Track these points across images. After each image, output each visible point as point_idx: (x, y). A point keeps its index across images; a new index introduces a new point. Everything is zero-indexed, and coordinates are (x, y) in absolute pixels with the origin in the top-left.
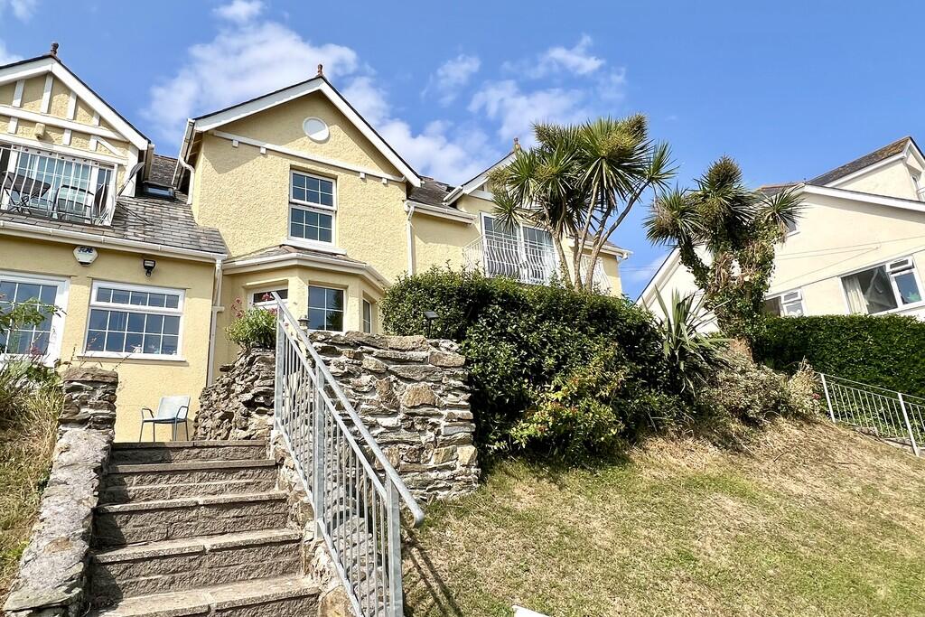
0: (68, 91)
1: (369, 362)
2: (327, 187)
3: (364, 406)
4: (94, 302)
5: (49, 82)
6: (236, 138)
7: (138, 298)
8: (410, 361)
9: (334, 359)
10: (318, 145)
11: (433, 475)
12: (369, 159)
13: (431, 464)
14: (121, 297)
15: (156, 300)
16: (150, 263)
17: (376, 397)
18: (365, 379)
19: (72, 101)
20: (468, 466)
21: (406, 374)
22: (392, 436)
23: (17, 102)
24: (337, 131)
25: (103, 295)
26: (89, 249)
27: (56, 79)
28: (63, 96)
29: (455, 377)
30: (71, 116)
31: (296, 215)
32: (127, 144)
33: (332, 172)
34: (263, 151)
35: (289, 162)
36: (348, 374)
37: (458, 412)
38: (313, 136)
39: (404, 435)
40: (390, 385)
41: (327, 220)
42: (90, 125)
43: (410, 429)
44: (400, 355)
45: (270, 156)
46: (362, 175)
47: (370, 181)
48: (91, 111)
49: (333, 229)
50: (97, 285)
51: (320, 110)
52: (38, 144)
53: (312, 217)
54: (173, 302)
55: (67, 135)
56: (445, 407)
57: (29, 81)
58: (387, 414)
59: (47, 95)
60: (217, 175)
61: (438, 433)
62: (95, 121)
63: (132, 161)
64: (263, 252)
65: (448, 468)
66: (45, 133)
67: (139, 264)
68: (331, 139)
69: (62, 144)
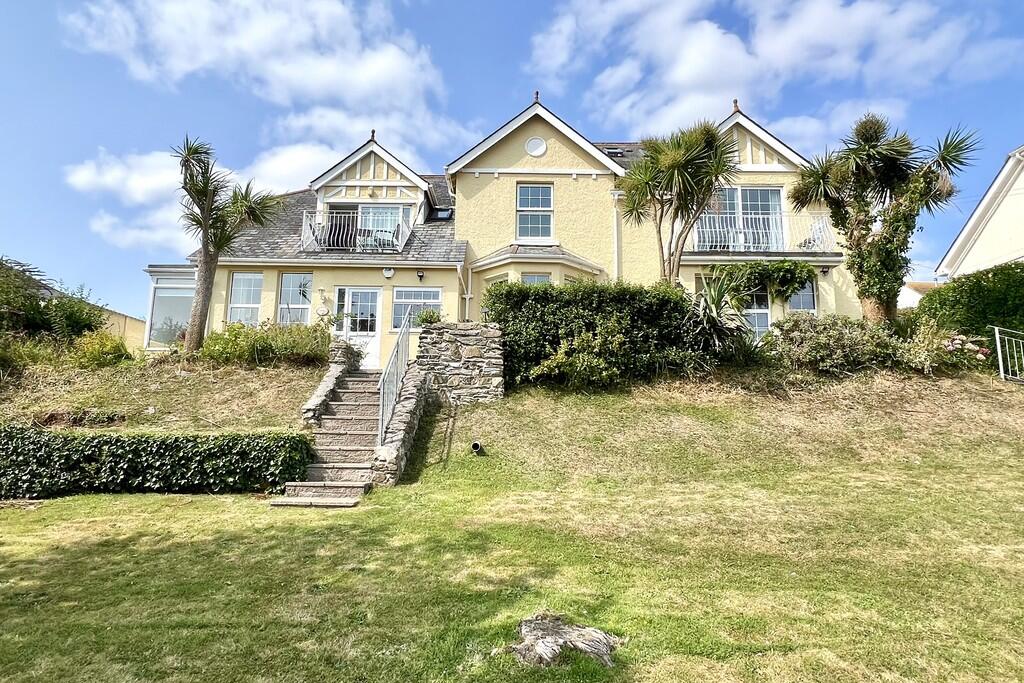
0: (383, 160)
1: (446, 337)
2: (547, 192)
3: (443, 357)
4: (395, 300)
5: (373, 156)
6: (477, 170)
7: (417, 295)
8: (468, 336)
9: (429, 336)
10: (538, 160)
11: (477, 391)
12: (581, 160)
13: (477, 386)
14: (408, 295)
15: (427, 295)
16: (421, 272)
17: (449, 353)
18: (444, 344)
19: (385, 166)
20: (496, 387)
21: (465, 342)
22: (457, 371)
23: (358, 176)
24: (554, 143)
25: (399, 295)
26: (390, 269)
27: (375, 154)
28: (381, 164)
29: (495, 342)
30: (385, 177)
31: (523, 219)
32: (417, 187)
33: (549, 179)
34: (496, 175)
35: (515, 179)
36: (435, 343)
37: (493, 361)
38: (535, 153)
39: (463, 371)
40: (457, 347)
41: (547, 219)
42: (396, 181)
43: (467, 368)
44: (463, 332)
45: (502, 178)
46: (574, 176)
47: (581, 180)
48: (396, 170)
49: (552, 226)
50: (396, 289)
51: (539, 129)
52: (370, 201)
53: (535, 218)
54: (436, 296)
55: (385, 190)
56: (488, 358)
57: (363, 159)
58: (453, 360)
59: (372, 167)
60: (466, 202)
61: (481, 371)
62: (398, 176)
63: (421, 198)
64: (499, 252)
65: (485, 387)
66: (373, 192)
67: (415, 274)
68: (548, 152)
69: (383, 197)
